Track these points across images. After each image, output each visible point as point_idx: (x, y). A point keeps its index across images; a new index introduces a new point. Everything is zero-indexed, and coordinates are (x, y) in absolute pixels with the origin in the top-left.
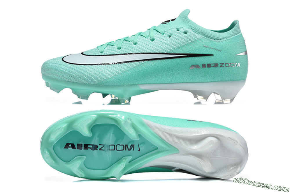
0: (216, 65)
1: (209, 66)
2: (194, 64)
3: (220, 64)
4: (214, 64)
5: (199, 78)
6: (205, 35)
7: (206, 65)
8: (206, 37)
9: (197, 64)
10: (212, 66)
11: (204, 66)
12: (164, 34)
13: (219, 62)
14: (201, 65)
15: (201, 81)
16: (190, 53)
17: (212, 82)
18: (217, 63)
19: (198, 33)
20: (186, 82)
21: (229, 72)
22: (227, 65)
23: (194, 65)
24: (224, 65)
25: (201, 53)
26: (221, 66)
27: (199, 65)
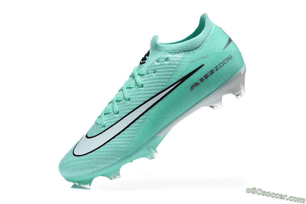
0: (212, 72)
1: (206, 77)
2: (192, 84)
3: (215, 68)
4: (209, 72)
5: (204, 93)
6: (185, 51)
7: (204, 78)
8: (187, 52)
9: (195, 83)
10: (209, 75)
11: (202, 80)
12: (148, 74)
13: (212, 67)
14: (199, 81)
15: (207, 95)
16: (183, 76)
17: (217, 89)
18: (212, 69)
19: (178, 53)
20: (195, 104)
21: (227, 69)
22: (221, 65)
23: (193, 86)
24: (219, 67)
25: (192, 70)
26: (217, 70)
27: (197, 82)
